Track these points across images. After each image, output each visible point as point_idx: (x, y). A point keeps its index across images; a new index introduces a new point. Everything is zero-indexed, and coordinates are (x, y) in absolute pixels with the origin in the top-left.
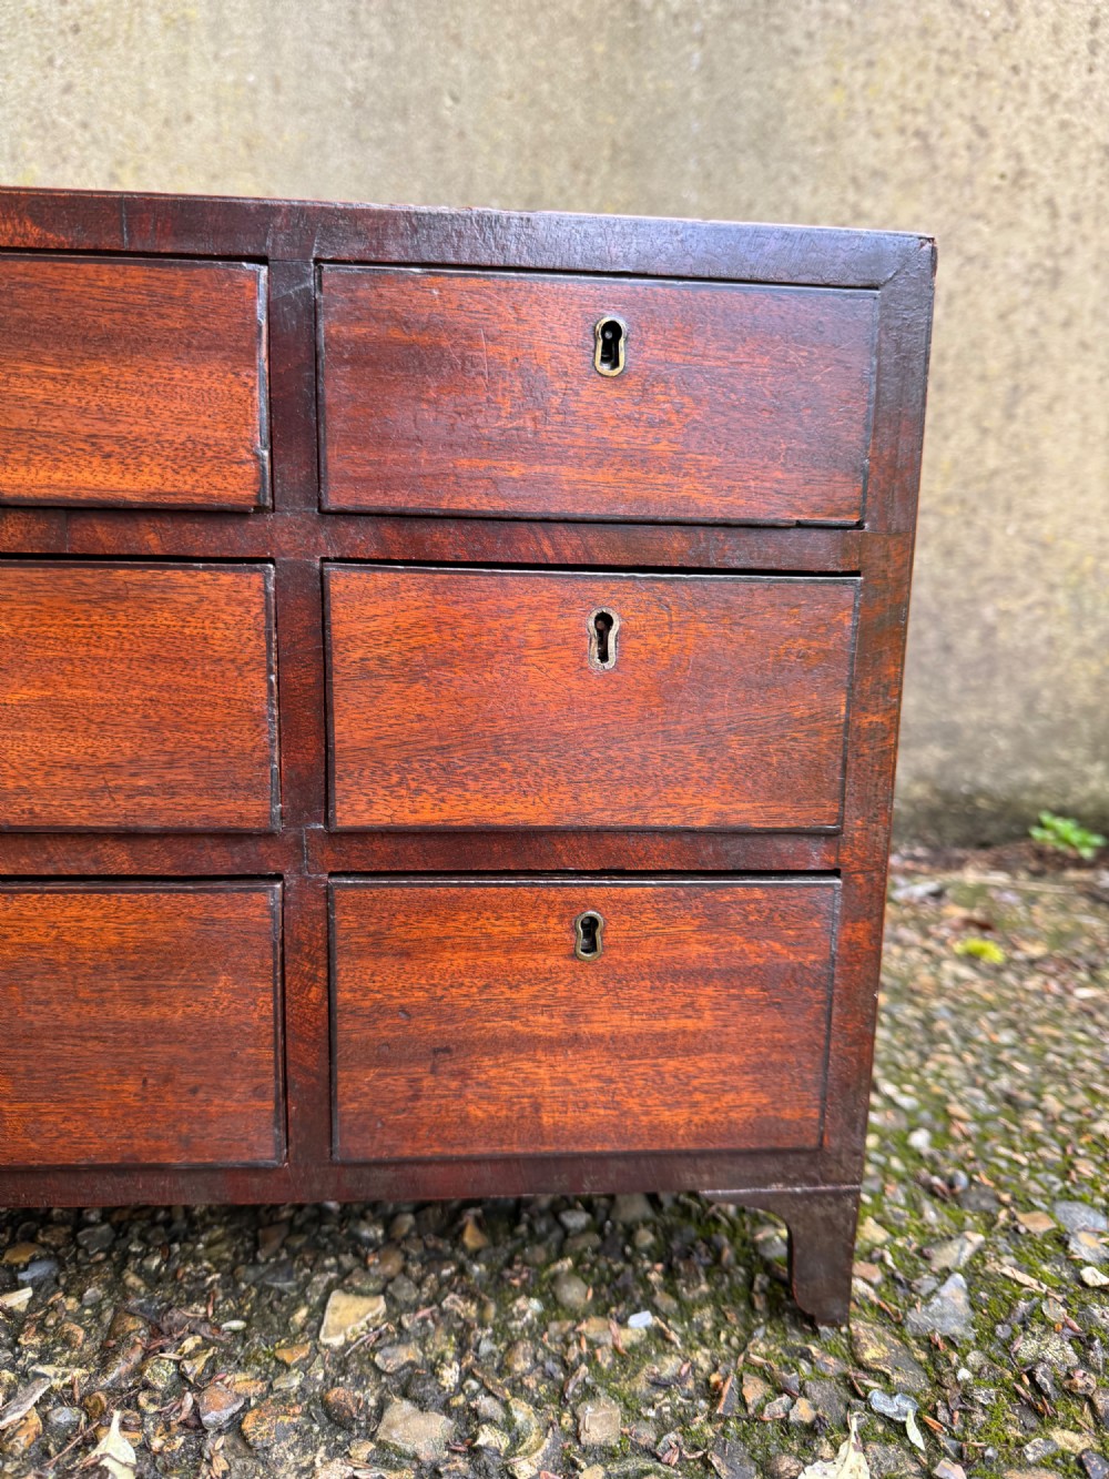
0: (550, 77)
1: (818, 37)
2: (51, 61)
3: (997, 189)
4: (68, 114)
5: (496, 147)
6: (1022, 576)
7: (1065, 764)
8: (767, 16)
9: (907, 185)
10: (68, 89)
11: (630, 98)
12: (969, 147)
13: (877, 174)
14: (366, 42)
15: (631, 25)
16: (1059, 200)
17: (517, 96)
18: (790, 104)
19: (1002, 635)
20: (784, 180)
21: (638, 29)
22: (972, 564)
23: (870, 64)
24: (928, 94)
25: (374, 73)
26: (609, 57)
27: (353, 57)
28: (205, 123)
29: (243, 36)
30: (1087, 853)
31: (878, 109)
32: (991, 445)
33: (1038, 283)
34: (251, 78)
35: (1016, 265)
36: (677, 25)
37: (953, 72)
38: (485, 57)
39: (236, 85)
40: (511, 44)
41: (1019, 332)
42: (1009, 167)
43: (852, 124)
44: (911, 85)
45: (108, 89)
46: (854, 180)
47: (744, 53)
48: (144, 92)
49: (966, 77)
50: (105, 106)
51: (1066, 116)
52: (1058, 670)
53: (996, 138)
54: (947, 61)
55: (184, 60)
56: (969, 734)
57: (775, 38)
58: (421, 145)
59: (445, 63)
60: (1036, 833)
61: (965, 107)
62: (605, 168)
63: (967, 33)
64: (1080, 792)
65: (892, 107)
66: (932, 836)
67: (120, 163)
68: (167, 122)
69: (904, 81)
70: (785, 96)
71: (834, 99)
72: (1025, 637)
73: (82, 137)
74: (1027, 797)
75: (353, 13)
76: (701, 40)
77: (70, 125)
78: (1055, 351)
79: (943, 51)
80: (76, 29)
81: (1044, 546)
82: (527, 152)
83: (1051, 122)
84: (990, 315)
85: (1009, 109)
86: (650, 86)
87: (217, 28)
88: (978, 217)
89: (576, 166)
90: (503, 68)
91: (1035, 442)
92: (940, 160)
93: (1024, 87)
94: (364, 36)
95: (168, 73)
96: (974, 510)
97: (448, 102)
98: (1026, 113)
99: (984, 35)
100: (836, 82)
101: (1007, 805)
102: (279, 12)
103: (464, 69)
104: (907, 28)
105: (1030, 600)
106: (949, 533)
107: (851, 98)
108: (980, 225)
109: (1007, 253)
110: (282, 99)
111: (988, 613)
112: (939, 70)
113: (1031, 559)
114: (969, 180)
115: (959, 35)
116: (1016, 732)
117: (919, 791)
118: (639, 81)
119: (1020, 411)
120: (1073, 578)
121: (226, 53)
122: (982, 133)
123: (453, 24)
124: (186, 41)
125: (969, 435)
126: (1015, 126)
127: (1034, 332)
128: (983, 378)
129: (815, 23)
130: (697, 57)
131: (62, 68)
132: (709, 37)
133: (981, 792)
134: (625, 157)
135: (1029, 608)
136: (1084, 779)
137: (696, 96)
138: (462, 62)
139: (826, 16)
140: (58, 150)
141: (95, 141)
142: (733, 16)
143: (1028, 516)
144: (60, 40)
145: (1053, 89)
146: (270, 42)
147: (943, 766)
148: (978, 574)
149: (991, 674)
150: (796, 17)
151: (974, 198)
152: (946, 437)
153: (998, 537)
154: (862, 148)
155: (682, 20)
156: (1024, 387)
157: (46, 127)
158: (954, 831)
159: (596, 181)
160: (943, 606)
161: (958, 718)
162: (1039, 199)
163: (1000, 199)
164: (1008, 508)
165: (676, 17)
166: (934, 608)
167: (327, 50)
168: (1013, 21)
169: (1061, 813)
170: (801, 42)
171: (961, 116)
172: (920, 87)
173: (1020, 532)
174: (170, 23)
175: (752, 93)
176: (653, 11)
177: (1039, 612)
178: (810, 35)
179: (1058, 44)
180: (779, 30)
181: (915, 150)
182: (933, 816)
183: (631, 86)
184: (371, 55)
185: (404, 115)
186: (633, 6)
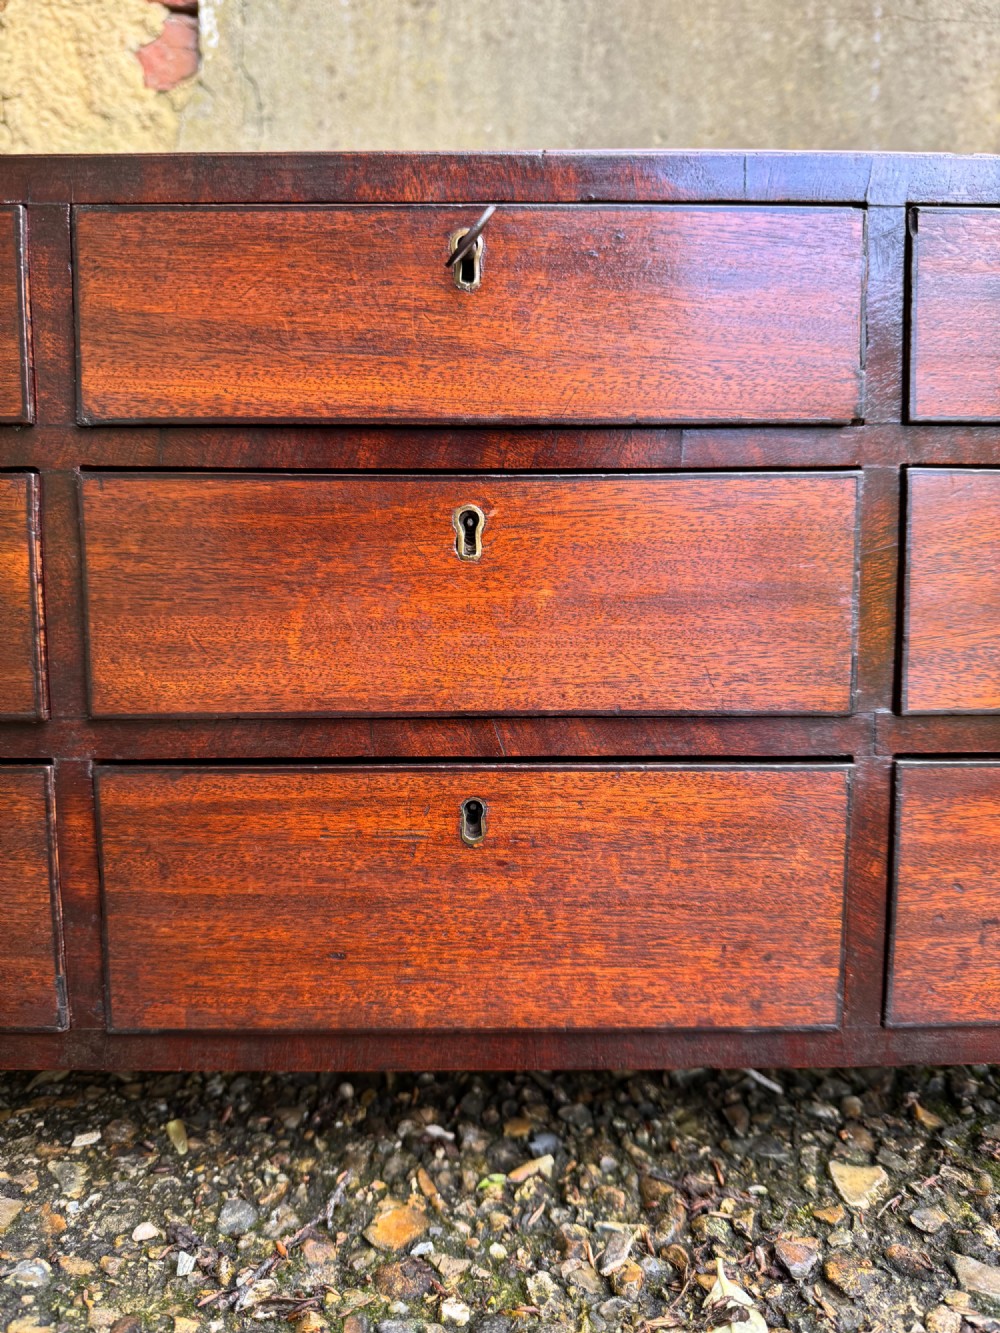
0: (746, 113)
1: (985, 66)
2: (320, 124)
8: (937, 50)
11: (817, 128)
14: (586, 94)
15: (817, 65)
17: (718, 131)
18: (961, 125)
21: (823, 68)
25: (594, 118)
26: (797, 94)
27: (575, 106)
29: (481, 94)
34: (489, 129)
36: (858, 63)
38: (689, 99)
39: (475, 135)
40: (712, 88)
47: (918, 84)
55: (432, 116)
57: (945, 69)
59: (655, 107)
70: (956, 118)
75: (576, 69)
76: (880, 74)
80: (342, 96)
86: (835, 117)
87: (460, 89)
90: (705, 108)
94: (585, 88)
97: (658, 139)
102: (512, 73)
118: (825, 113)
121: (468, 109)
123: (661, 74)
124: (434, 102)
129: (981, 54)
130: (876, 90)
131: (330, 130)
132: (887, 72)
137: (876, 123)
138: (670, 106)
142: (907, 52)
144: (329, 106)
146: (504, 98)
150: (963, 50)
155: (862, 59)
165: (856, 56)
167: (553, 102)
170: (968, 70)
174: (420, 87)
175: (926, 118)
176: (836, 52)
178: (977, 65)
180: (948, 61)
183: (817, 118)
184: (591, 103)
186: (818, 49)
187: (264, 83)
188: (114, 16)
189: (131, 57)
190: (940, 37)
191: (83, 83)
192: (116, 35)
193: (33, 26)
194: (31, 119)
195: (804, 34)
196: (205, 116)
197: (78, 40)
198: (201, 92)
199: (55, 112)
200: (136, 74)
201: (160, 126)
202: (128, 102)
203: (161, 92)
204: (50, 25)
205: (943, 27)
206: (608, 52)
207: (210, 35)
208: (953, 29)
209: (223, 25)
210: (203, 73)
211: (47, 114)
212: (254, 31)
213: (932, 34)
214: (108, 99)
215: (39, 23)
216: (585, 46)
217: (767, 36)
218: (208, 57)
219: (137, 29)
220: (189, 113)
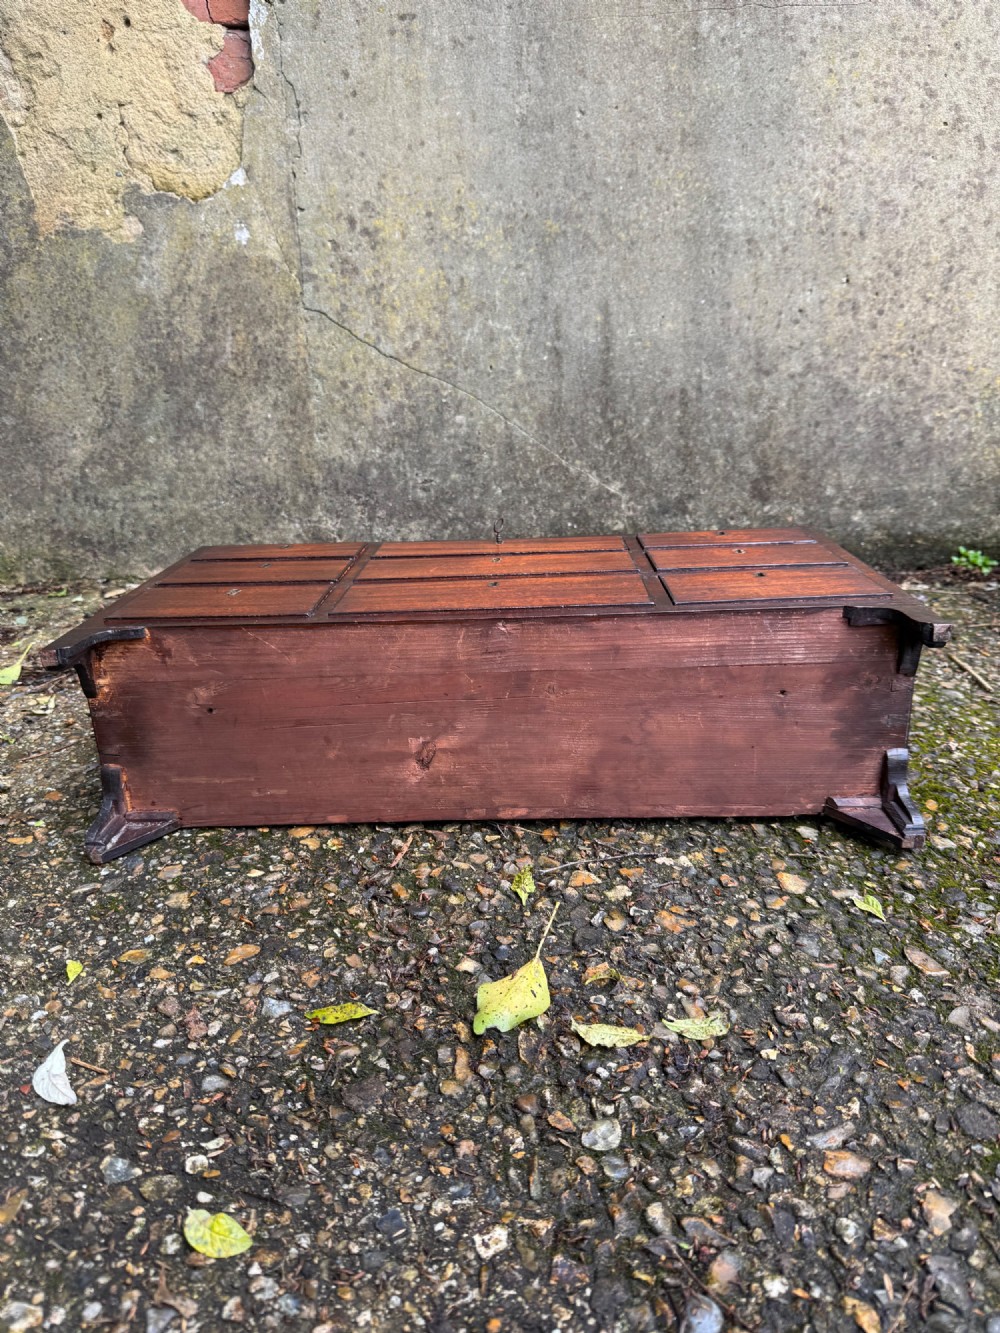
0: (642, 91)
1: (818, 41)
2: (341, 116)
3: (941, 133)
4: (353, 148)
5: (608, 142)
6: (951, 394)
7: (977, 515)
8: (783, 31)
9: (879, 137)
10: (351, 132)
11: (693, 99)
12: (922, 106)
13: (856, 131)
14: (527, 82)
15: (694, 49)
16: (985, 136)
17: (621, 106)
18: (799, 90)
19: (936, 433)
20: (795, 143)
21: (698, 51)
22: (918, 388)
23: (855, 55)
24: (894, 72)
25: (532, 102)
26: (679, 73)
27: (519, 93)
28: (432, 145)
29: (452, 87)
30: (986, 571)
31: (859, 86)
32: (932, 309)
33: (969, 195)
34: (458, 114)
35: (953, 185)
36: (724, 45)
37: (912, 53)
38: (600, 82)
39: (449, 119)
40: (617, 72)
41: (953, 231)
42: (950, 117)
43: (842, 99)
44: (883, 66)
45: (374, 130)
46: (842, 138)
47: (768, 59)
48: (396, 130)
49: (922, 55)
50: (373, 141)
51: (993, 75)
52: (974, 454)
53: (942, 98)
54: (908, 46)
55: (418, 106)
56: (912, 499)
57: (789, 46)
58: (562, 146)
59: (576, 90)
60: (955, 559)
61: (920, 78)
62: (678, 148)
63: (923, 24)
64: (988, 532)
65: (869, 84)
66: (887, 564)
67: (384, 176)
68: (410, 147)
69: (878, 64)
70: (795, 85)
71: (829, 83)
72: (952, 434)
73: (361, 161)
74: (950, 536)
75: (519, 63)
76: (740, 53)
77: (354, 155)
78: (979, 241)
79: (905, 39)
80: (354, 94)
81: (967, 373)
82: (628, 143)
83: (982, 81)
84: (934, 221)
85: (952, 74)
86: (707, 89)
87: (437, 83)
88: (928, 154)
89: (659, 149)
90: (612, 88)
91: (962, 305)
92: (901, 118)
93: (963, 58)
94: (526, 77)
95: (409, 116)
96: (919, 353)
97: (579, 115)
98: (963, 76)
99: (936, 24)
100: (831, 71)
101: (937, 541)
102: (473, 68)
103: (588, 92)
104: (881, 26)
105: (956, 409)
106: (902, 369)
107: (840, 81)
108: (930, 159)
109: (947, 177)
110: (477, 125)
111: (927, 419)
112: (902, 53)
113: (958, 382)
114: (922, 129)
115: (917, 26)
116: (946, 495)
117: (878, 535)
118: (699, 87)
119: (953, 284)
120: (987, 393)
121: (442, 99)
122: (932, 94)
123: (580, 63)
124: (419, 94)
125: (918, 303)
126: (955, 87)
127: (965, 229)
128: (928, 265)
129: (817, 31)
130: (737, 66)
131: (347, 119)
132: (745, 50)
133: (920, 535)
134: (690, 139)
135: (956, 415)
136: (990, 524)
137: (737, 93)
138: (586, 88)
139: (824, 25)
140: (348, 171)
141: (369, 163)
142: (761, 34)
143: (957, 354)
144: (345, 102)
145: (984, 56)
146: (468, 87)
147: (894, 519)
148: (921, 394)
149: (928, 460)
150: (803, 29)
151: (925, 142)
152: (902, 306)
153: (934, 369)
154: (848, 116)
155: (727, 41)
156: (956, 267)
157: (341, 158)
158: (900, 560)
159: (672, 158)
160: (897, 417)
161: (905, 488)
162: (971, 137)
163: (943, 141)
164: (943, 350)
165: (723, 39)
166: (892, 419)
167: (503, 90)
168: (956, 10)
169: (972, 546)
170: (806, 46)
171: (918, 84)
172: (888, 68)
173: (950, 365)
174: (409, 84)
176: (708, 37)
177: (963, 416)
178: (813, 41)
179: (989, 22)
180: (792, 39)
181: (884, 112)
182: (888, 550)
183: (694, 91)
184: (530, 90)
185: (551, 127)
186: (695, 35)
187: (299, 86)
188: (190, 37)
189: (205, 69)
190: (787, 19)
191: (173, 90)
192: (192, 52)
193: (134, 48)
194: (141, 121)
195: (685, 24)
196: (260, 112)
197: (166, 56)
198: (256, 95)
199: (156, 114)
200: (209, 81)
201: (230, 121)
202: (205, 103)
203: (227, 93)
204: (146, 46)
205: (788, 12)
206: (542, 47)
207: (259, 51)
208: (796, 12)
209: (267, 41)
210: (255, 80)
211: (151, 116)
212: (289, 45)
213: (780, 17)
214: (192, 102)
215: (137, 45)
216: (525, 44)
217: (657, 28)
218: (258, 68)
219: (206, 45)
220: (249, 111)
